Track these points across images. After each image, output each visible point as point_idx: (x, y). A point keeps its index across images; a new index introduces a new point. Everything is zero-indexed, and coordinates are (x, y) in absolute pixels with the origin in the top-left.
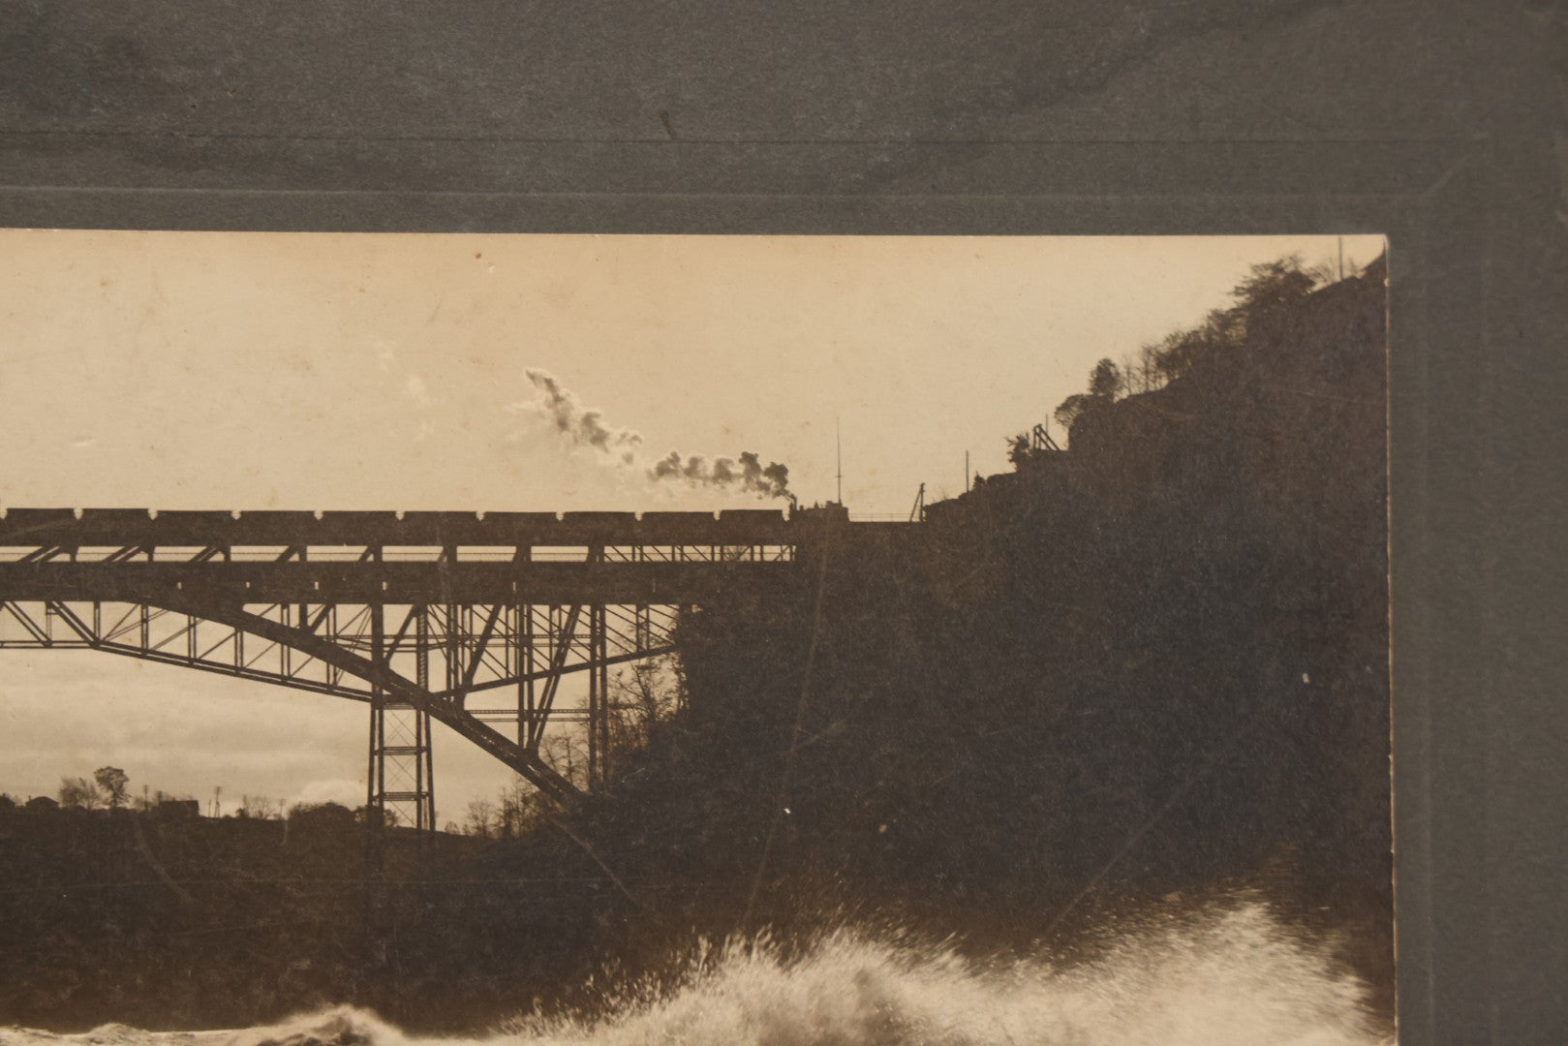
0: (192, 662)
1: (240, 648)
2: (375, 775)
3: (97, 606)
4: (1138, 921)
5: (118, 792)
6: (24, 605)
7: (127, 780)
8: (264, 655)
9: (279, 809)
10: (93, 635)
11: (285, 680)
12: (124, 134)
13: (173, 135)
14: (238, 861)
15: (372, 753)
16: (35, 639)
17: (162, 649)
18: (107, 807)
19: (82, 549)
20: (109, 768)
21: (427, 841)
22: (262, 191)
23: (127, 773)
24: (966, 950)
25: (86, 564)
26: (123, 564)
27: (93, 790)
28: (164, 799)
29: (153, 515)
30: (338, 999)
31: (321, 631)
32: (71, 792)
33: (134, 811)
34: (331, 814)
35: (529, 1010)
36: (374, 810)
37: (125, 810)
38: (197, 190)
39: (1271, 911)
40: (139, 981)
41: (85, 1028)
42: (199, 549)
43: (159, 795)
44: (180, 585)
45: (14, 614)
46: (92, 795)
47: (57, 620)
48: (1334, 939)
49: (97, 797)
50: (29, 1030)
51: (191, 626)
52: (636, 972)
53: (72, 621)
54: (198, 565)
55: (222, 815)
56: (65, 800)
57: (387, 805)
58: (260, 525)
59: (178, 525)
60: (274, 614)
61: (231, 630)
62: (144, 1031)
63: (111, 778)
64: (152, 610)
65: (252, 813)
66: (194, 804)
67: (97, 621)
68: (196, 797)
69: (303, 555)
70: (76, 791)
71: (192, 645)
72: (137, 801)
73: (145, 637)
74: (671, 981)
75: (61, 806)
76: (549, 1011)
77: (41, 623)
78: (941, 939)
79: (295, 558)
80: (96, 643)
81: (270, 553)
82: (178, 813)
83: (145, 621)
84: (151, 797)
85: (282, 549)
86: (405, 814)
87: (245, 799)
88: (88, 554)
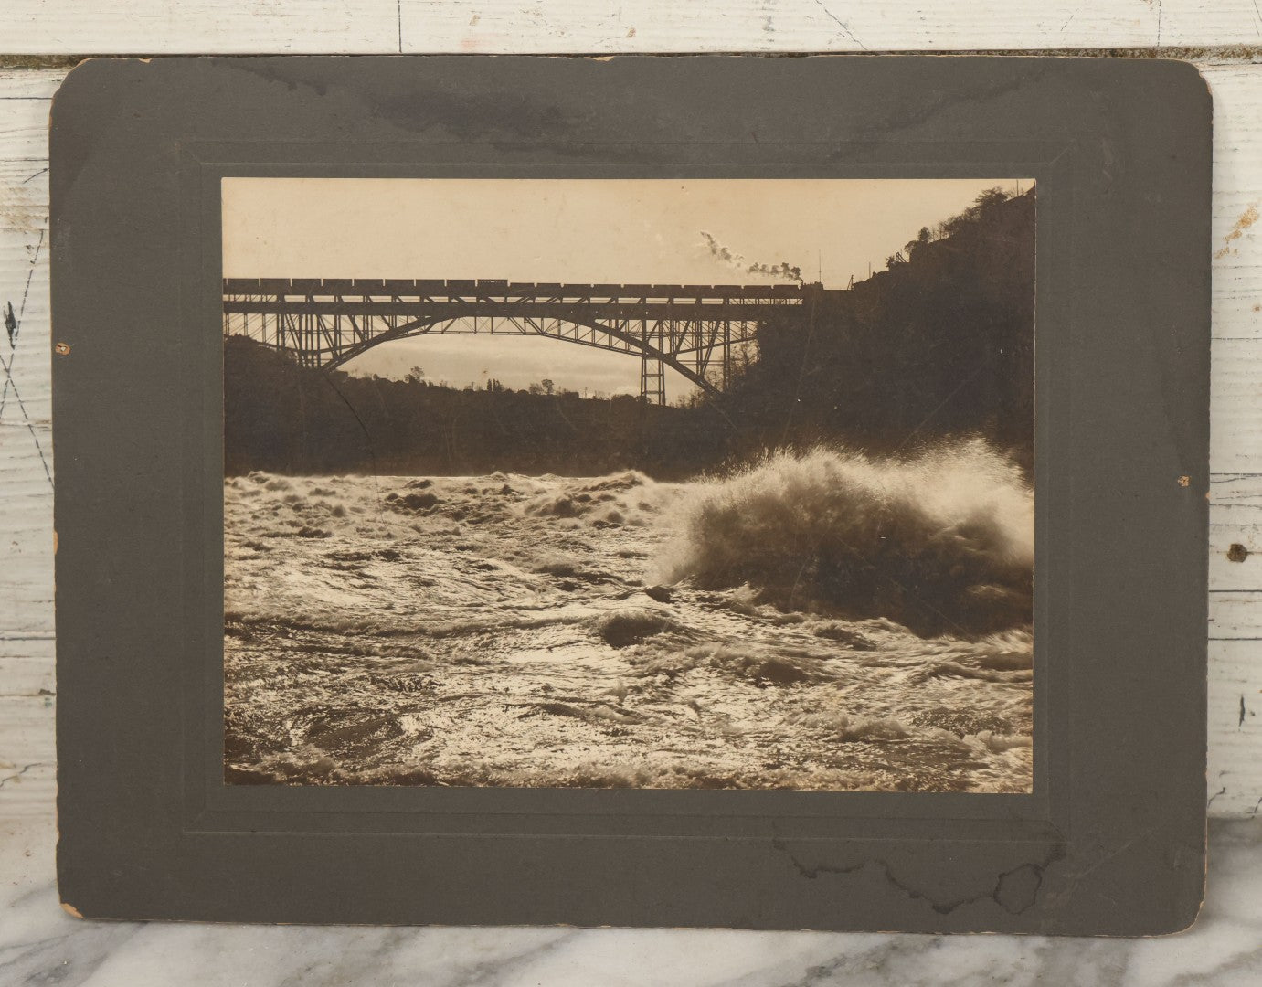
0: (576, 341)
1: (594, 336)
2: (643, 384)
3: (542, 320)
4: (935, 444)
5: (550, 389)
6: (516, 319)
7: (553, 384)
8: (602, 338)
9: (608, 396)
10: (541, 330)
11: (610, 348)
12: (553, 144)
13: (571, 143)
14: (593, 415)
15: (642, 376)
16: (520, 331)
17: (565, 336)
18: (546, 394)
19: (537, 298)
20: (547, 380)
21: (663, 409)
22: (603, 164)
23: (553, 382)
24: (867, 454)
25: (538, 304)
26: (552, 304)
27: (541, 388)
28: (567, 392)
29: (562, 286)
30: (630, 467)
31: (623, 330)
32: (533, 388)
33: (556, 396)
34: (627, 397)
35: (700, 473)
36: (643, 398)
37: (552, 395)
38: (579, 164)
39: (986, 441)
40: (558, 458)
41: (539, 475)
42: (579, 299)
43: (565, 390)
44: (572, 312)
45: (513, 322)
47: (528, 324)
48: (1010, 452)
49: (542, 390)
51: (576, 327)
52: (741, 461)
53: (533, 325)
54: (578, 304)
55: (587, 398)
56: (531, 391)
57: (648, 396)
58: (601, 290)
59: (571, 290)
60: (606, 323)
61: (590, 329)
63: (548, 383)
64: (562, 321)
65: (598, 398)
66: (577, 394)
67: (542, 325)
68: (578, 391)
69: (617, 301)
70: (535, 388)
72: (557, 392)
73: (559, 331)
74: (754, 464)
75: (529, 393)
76: (709, 474)
77: (522, 326)
78: (858, 449)
79: (614, 302)
80: (542, 333)
81: (605, 300)
82: (571, 397)
83: (559, 325)
84: (561, 391)
85: (609, 299)
86: (654, 399)
87: (596, 392)
88: (540, 300)
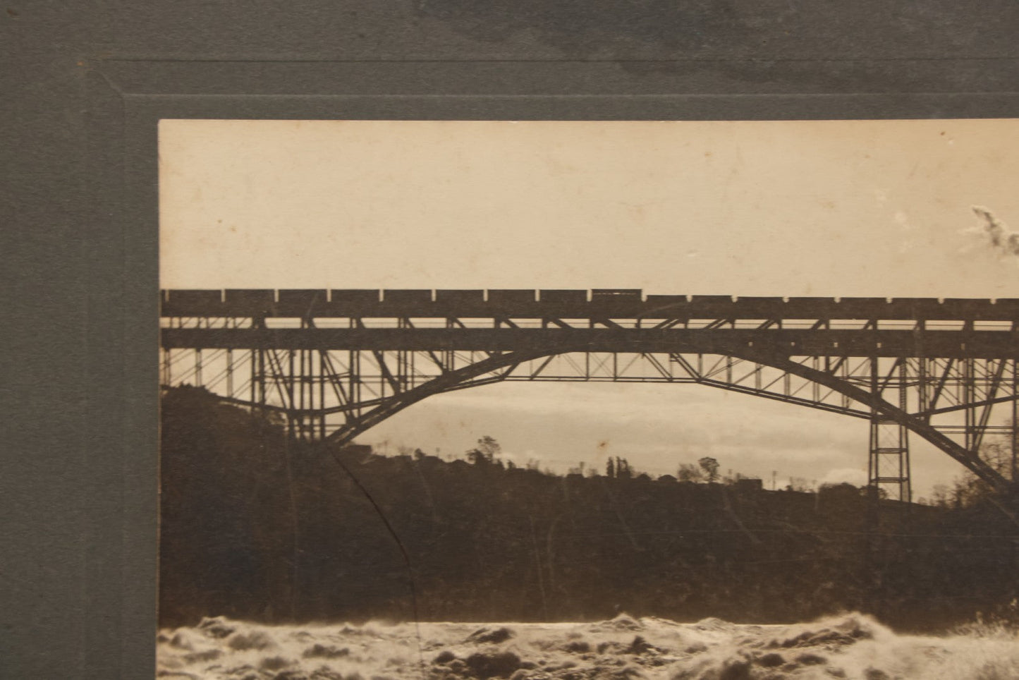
0: (758, 392)
1: (788, 384)
2: (873, 465)
3: (700, 357)
5: (713, 474)
6: (656, 355)
7: (718, 465)
8: (802, 387)
9: (813, 486)
10: (697, 374)
11: (816, 405)
12: (721, 60)
13: (751, 60)
14: (787, 518)
15: (871, 451)
16: (690, 377)
17: (739, 384)
18: (706, 482)
19: (691, 321)
20: (707, 458)
21: (907, 510)
22: (806, 95)
23: (718, 461)
25: (694, 330)
26: (717, 331)
27: (698, 472)
28: (741, 478)
29: (735, 300)
30: (851, 607)
31: (838, 374)
32: (685, 473)
33: (722, 485)
34: (843, 492)
35: (974, 620)
36: (872, 489)
37: (717, 485)
38: (765, 95)
40: (727, 592)
41: (695, 620)
42: (762, 321)
43: (738, 475)
44: (751, 344)
45: (650, 361)
46: (697, 475)
47: (676, 365)
49: (700, 476)
50: (662, 620)
51: (758, 370)
53: (686, 365)
54: (762, 331)
55: (777, 488)
56: (681, 478)
57: (881, 485)
58: (801, 306)
59: (750, 306)
60: (809, 363)
61: (781, 372)
62: (731, 623)
63: (709, 464)
64: (734, 359)
65: (796, 488)
66: (759, 482)
67: (700, 365)
68: (760, 478)
69: (827, 325)
70: (688, 472)
71: (758, 382)
72: (725, 479)
73: (729, 376)
75: (679, 481)
76: (988, 621)
79: (822, 327)
80: (700, 380)
81: (806, 324)
82: (750, 487)
83: (729, 366)
84: (733, 477)
85: (814, 321)
86: (892, 492)
87: (791, 479)
88: (696, 324)
